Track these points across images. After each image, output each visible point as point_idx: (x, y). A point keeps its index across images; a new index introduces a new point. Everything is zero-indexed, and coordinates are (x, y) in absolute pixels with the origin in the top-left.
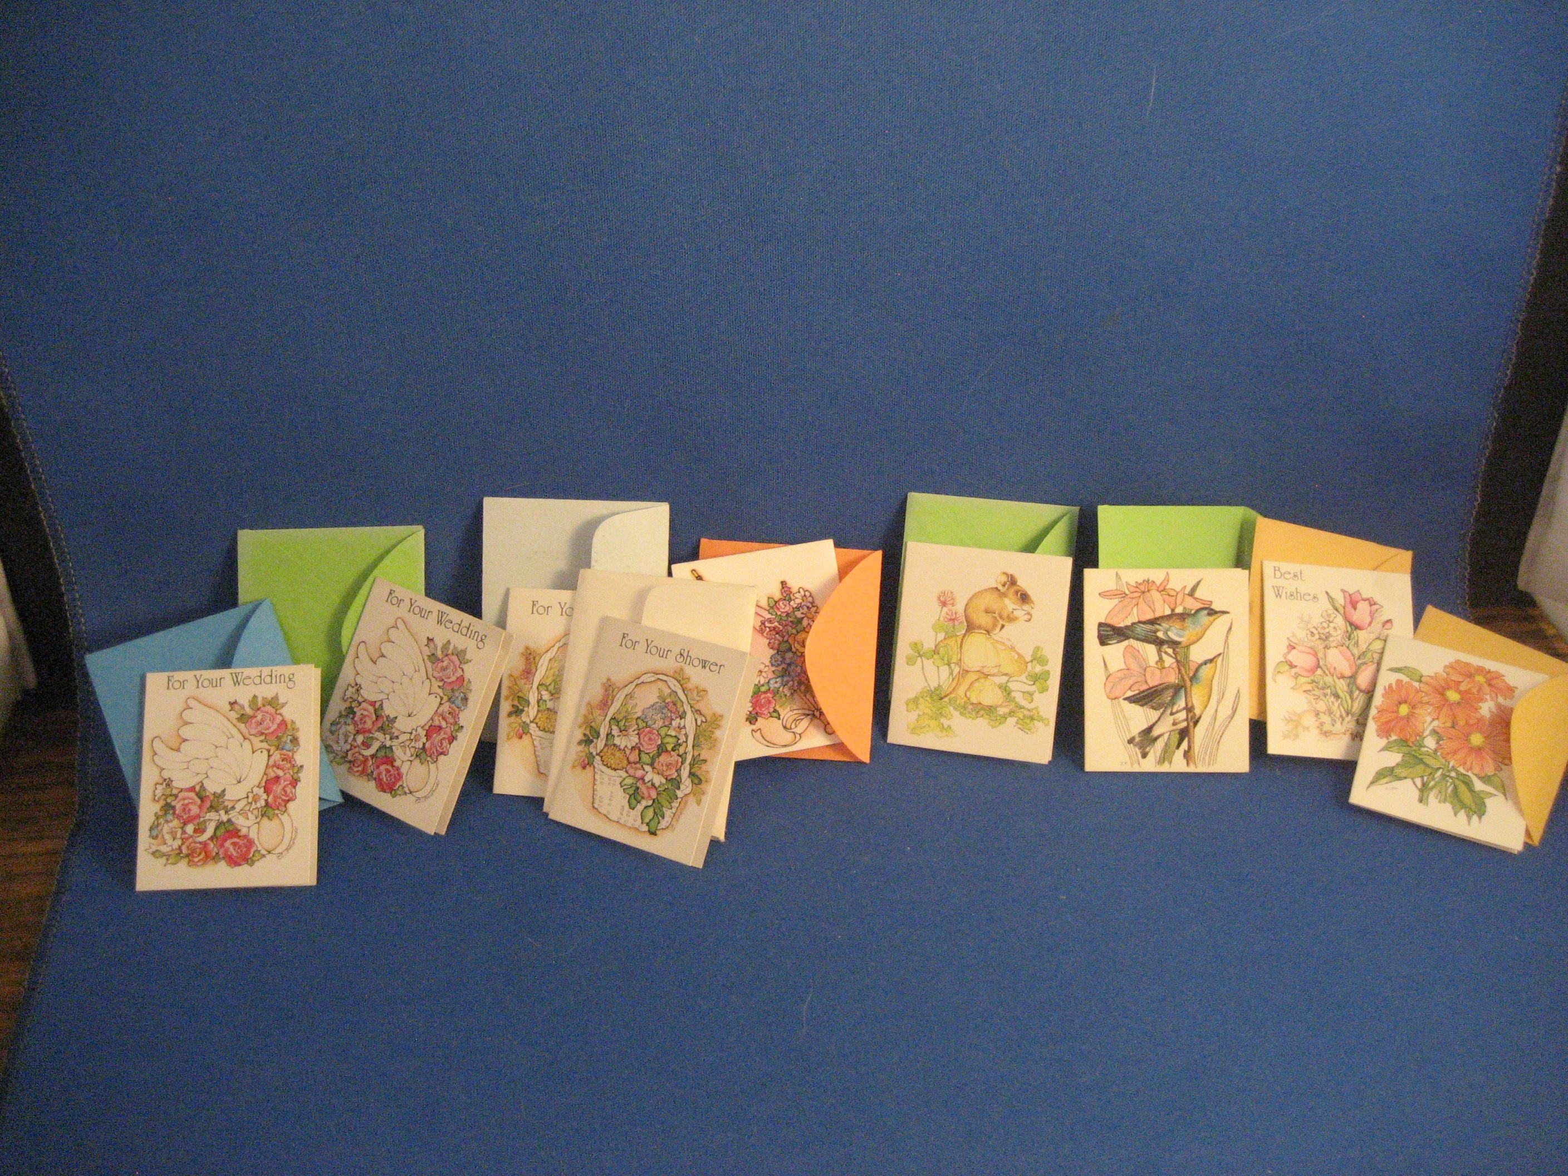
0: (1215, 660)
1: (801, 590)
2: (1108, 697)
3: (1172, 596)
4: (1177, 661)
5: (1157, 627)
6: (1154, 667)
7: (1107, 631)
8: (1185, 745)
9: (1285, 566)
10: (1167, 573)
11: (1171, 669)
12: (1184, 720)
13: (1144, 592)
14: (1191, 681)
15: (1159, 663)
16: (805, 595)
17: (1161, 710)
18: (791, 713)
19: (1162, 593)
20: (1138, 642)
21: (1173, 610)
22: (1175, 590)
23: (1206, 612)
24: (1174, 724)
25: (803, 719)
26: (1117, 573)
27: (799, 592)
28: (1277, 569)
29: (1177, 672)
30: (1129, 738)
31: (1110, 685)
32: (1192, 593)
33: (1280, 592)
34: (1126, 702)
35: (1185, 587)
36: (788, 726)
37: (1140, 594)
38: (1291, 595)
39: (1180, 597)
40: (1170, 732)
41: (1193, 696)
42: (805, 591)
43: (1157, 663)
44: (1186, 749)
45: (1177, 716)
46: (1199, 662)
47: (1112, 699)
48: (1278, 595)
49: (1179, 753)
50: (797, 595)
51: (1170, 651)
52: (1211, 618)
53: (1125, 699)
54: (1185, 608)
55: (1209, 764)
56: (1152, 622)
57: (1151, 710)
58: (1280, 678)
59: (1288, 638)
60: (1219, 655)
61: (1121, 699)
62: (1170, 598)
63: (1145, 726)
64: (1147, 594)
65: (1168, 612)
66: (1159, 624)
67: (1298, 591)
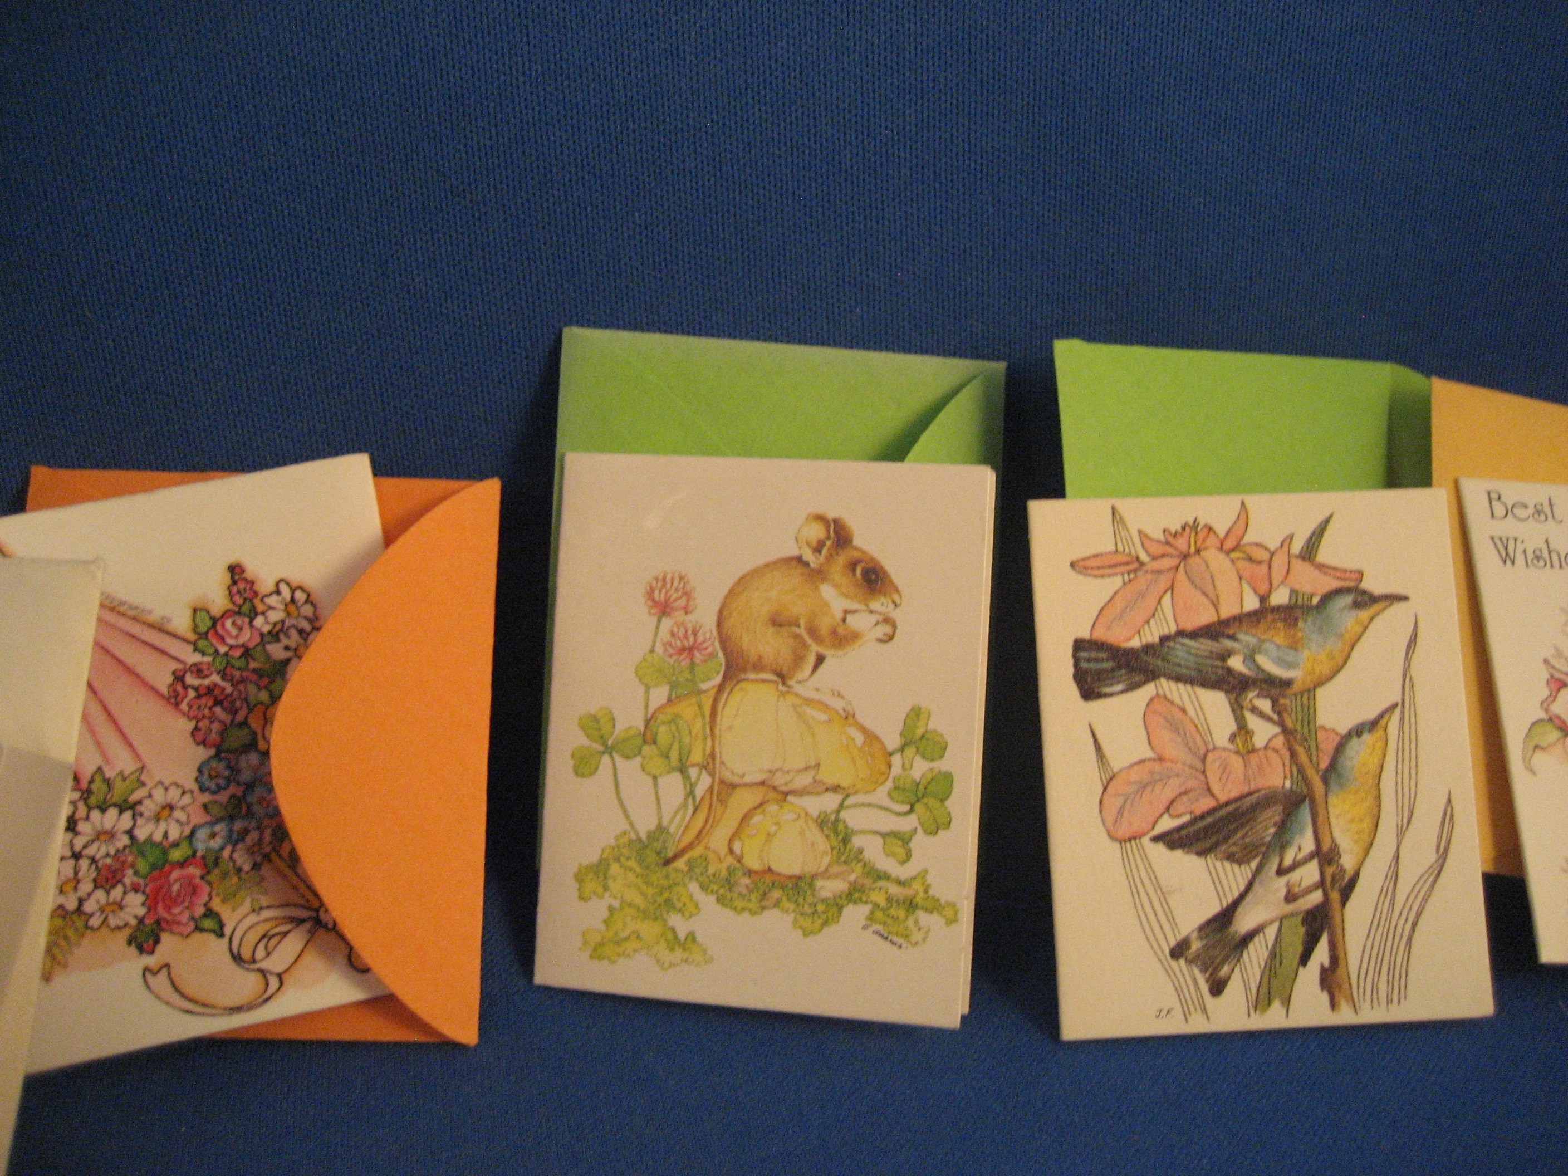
0: (1383, 722)
1: (283, 587)
2: (1112, 837)
3: (1260, 562)
4: (1285, 731)
5: (1228, 643)
6: (1225, 749)
7: (1097, 660)
8: (1321, 954)
9: (1512, 491)
10: (1243, 503)
11: (1270, 753)
12: (1315, 887)
13: (1185, 557)
14: (1325, 780)
15: (1238, 740)
16: (293, 600)
17: (1254, 864)
18: (253, 918)
19: (1233, 555)
20: (1181, 686)
21: (1263, 599)
22: (1266, 549)
23: (1348, 599)
24: (1290, 897)
25: (285, 934)
26: (1114, 510)
27: (278, 592)
28: (1494, 496)
29: (1287, 762)
30: (1173, 943)
31: (1113, 804)
32: (1309, 554)
33: (1510, 552)
34: (1161, 847)
35: (1291, 537)
36: (246, 954)
37: (1176, 561)
38: (1538, 558)
39: (1279, 564)
40: (1281, 919)
41: (1333, 821)
42: (293, 591)
43: (1233, 738)
44: (1327, 963)
45: (1295, 876)
46: (1343, 729)
47: (1122, 841)
48: (1507, 559)
49: (1309, 976)
50: (273, 601)
51: (1265, 705)
52: (1364, 615)
53: (1156, 839)
54: (1293, 592)
55: (1390, 1001)
56: (1213, 631)
57: (1227, 865)
58: (1540, 759)
59: (1546, 661)
60: (1391, 709)
61: (1146, 840)
62: (1254, 566)
63: (1214, 908)
64: (1194, 561)
65: (1251, 603)
66: (1232, 637)
67: (1552, 547)
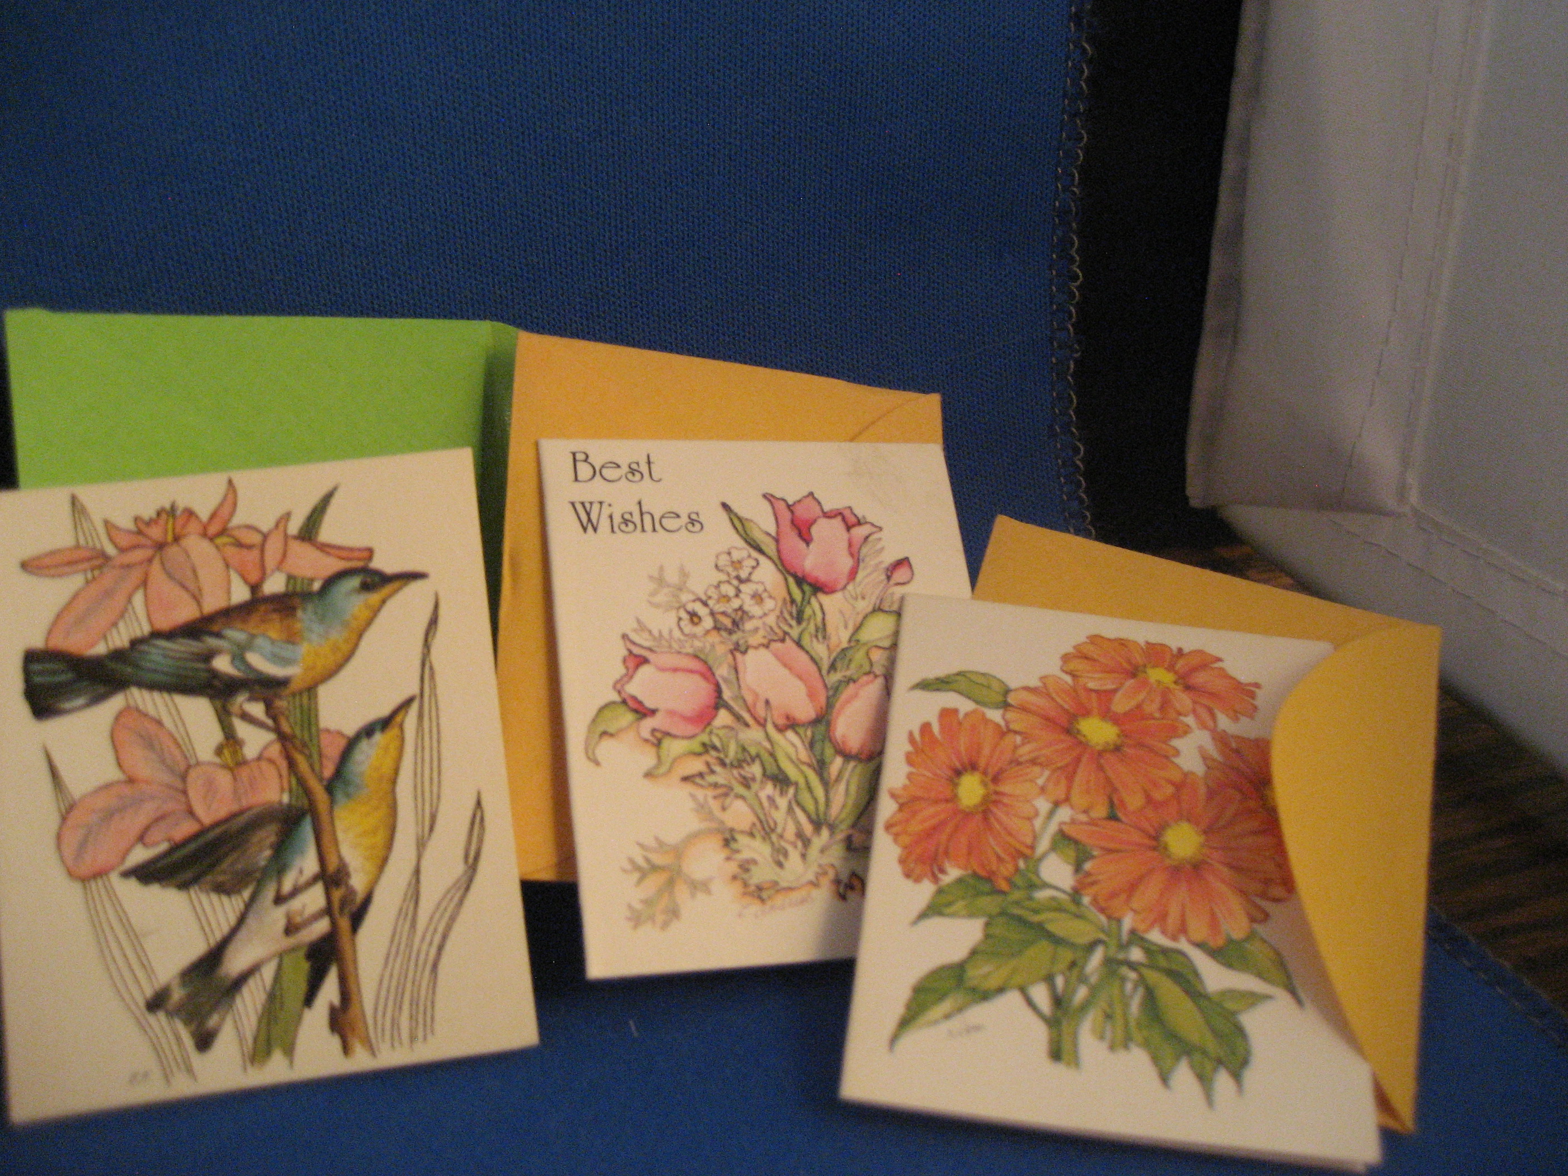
0: (398, 719)
2: (71, 874)
3: (249, 547)
4: (283, 738)
5: (212, 642)
6: (209, 763)
7: (54, 673)
8: (329, 991)
9: (600, 451)
10: (230, 482)
11: (264, 765)
12: (316, 917)
13: (160, 546)
14: (330, 789)
15: (226, 752)
17: (246, 894)
19: (219, 541)
20: (156, 695)
21: (255, 588)
22: (258, 530)
23: (355, 582)
24: (291, 929)
26: (74, 500)
28: (580, 457)
29: (285, 772)
30: (149, 993)
31: (72, 840)
32: (309, 532)
33: (594, 517)
34: (133, 883)
35: (287, 516)
37: (148, 553)
38: (626, 522)
39: (273, 549)
40: (281, 955)
41: (340, 836)
43: (219, 751)
44: (336, 1000)
45: (296, 904)
46: (350, 729)
47: (85, 880)
48: (588, 525)
49: (317, 1016)
51: (257, 709)
52: (374, 598)
53: (126, 874)
54: (290, 578)
55: (413, 1038)
56: (193, 630)
57: (214, 897)
58: (606, 749)
59: (625, 637)
60: (408, 703)
61: (114, 878)
62: (245, 552)
63: (197, 948)
64: (173, 551)
65: (240, 594)
66: (218, 635)
67: (644, 509)
